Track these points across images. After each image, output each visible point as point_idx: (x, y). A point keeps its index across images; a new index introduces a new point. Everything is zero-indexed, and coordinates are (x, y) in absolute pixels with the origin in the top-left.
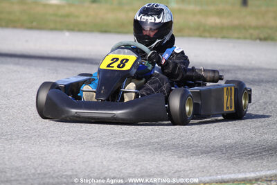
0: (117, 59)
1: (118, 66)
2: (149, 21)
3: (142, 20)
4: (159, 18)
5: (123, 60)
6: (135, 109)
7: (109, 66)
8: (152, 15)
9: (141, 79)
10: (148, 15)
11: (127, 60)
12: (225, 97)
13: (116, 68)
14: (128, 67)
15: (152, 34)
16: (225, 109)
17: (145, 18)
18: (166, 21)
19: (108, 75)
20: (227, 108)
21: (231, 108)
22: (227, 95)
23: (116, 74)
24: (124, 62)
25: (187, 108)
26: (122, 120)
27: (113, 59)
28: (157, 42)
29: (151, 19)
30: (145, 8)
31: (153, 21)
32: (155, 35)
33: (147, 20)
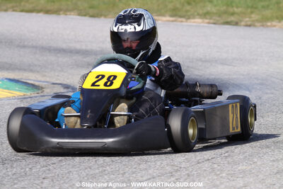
0: (103, 76)
1: (105, 85)
2: (129, 31)
4: (139, 25)
5: (110, 77)
6: (130, 135)
7: (93, 85)
8: (130, 23)
10: (126, 24)
11: (115, 77)
12: (231, 116)
13: (102, 87)
14: (116, 85)
15: (134, 45)
16: (231, 130)
18: (147, 28)
19: (94, 96)
20: (233, 129)
21: (237, 128)
22: (233, 113)
23: (104, 94)
24: (112, 79)
25: (191, 131)
26: (115, 149)
27: (97, 77)
28: (141, 53)
29: (130, 28)
30: (121, 16)
31: (133, 30)
32: (137, 46)
33: (126, 30)
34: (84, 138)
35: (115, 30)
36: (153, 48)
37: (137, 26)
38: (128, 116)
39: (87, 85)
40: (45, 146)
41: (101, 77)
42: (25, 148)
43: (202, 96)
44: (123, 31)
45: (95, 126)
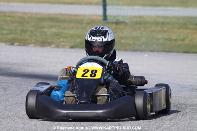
1: (91, 76)
2: (98, 41)
3: (92, 40)
4: (105, 38)
5: (92, 71)
7: (83, 75)
8: (100, 36)
10: (97, 36)
11: (96, 71)
13: (89, 77)
14: (98, 76)
15: (100, 50)
17: (94, 39)
18: (110, 40)
19: (86, 83)
23: (92, 82)
24: (94, 72)
27: (84, 71)
28: (105, 56)
29: (99, 39)
30: (93, 30)
31: (101, 40)
33: (96, 40)
34: (83, 110)
35: (89, 39)
37: (104, 38)
40: (58, 115)
41: (87, 71)
44: (95, 40)
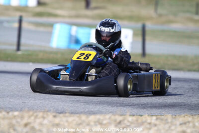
0: (84, 54)
1: (84, 58)
2: (106, 31)
3: (102, 30)
4: (112, 29)
5: (88, 54)
7: (78, 58)
8: (108, 27)
9: (99, 67)
10: (106, 27)
11: (90, 55)
12: (154, 80)
13: (83, 60)
14: (90, 59)
15: (108, 39)
18: (117, 31)
19: (77, 64)
20: (155, 88)
21: (158, 88)
22: (155, 79)
23: (83, 63)
24: (88, 56)
25: (129, 86)
26: (86, 92)
27: (81, 54)
28: (111, 44)
30: (103, 22)
32: (109, 40)
34: (70, 86)
35: (99, 29)
36: (117, 42)
38: (95, 76)
39: (75, 58)
40: (50, 89)
41: (82, 54)
42: (38, 90)
43: (141, 70)
45: (77, 80)
